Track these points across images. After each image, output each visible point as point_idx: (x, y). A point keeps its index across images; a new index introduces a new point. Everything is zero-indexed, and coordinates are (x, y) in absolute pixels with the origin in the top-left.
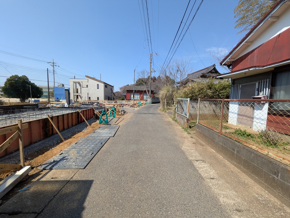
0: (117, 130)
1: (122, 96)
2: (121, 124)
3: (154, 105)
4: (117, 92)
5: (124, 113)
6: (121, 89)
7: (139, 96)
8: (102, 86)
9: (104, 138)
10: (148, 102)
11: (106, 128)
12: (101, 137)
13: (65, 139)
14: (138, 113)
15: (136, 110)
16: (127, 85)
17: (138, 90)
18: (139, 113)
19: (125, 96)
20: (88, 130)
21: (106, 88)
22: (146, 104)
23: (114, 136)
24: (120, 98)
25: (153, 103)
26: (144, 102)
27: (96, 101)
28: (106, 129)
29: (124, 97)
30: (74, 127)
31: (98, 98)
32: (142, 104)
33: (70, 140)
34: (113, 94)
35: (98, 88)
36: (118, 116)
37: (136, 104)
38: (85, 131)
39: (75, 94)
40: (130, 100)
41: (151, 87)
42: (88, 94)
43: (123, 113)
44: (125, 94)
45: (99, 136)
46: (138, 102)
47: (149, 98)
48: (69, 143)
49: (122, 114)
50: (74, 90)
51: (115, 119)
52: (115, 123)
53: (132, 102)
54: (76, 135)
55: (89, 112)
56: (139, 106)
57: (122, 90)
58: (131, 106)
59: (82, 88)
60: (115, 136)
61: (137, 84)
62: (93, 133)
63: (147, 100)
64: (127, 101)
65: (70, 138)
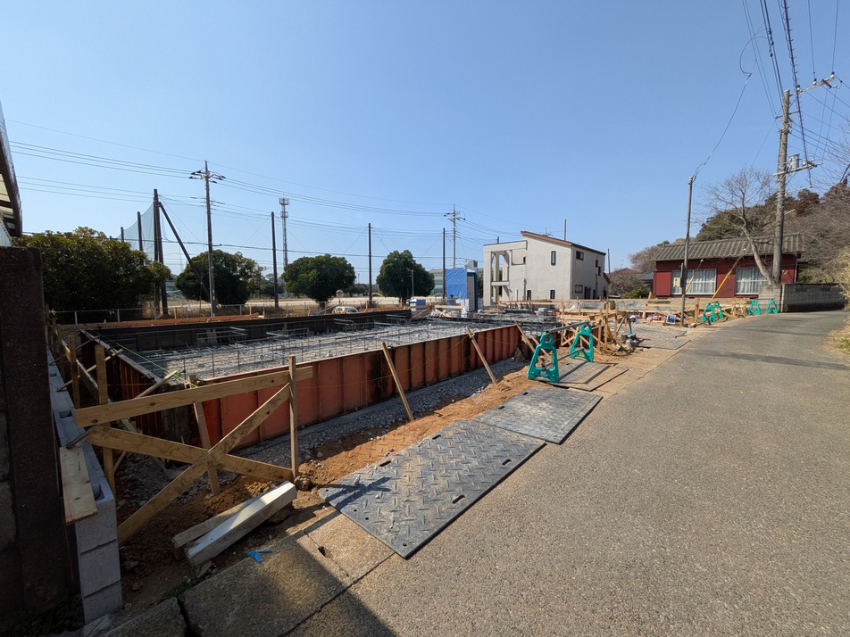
0: (582, 414)
1: (637, 283)
2: (606, 392)
3: (801, 320)
4: (618, 272)
5: (633, 345)
6: (635, 259)
7: (712, 281)
8: (566, 255)
9: (525, 439)
10: (762, 302)
11: (545, 399)
12: (515, 435)
13: (418, 415)
14: (697, 353)
15: (690, 338)
16: (661, 242)
17: (709, 256)
18: (705, 351)
19: (650, 282)
20: (488, 398)
21: (578, 261)
22: (747, 311)
23: (561, 443)
24: (629, 289)
25: (791, 308)
26: (742, 304)
27: (546, 301)
28: (544, 404)
29: (645, 285)
30: (452, 381)
31: (553, 292)
32: (728, 311)
33: (427, 419)
34: (601, 280)
35: (553, 264)
36: (605, 358)
37: (693, 312)
38: (478, 398)
39: (493, 284)
40: (668, 297)
41: (782, 238)
42: (525, 281)
43: (627, 346)
44: (650, 276)
45: (510, 427)
46: (703, 304)
47: (770, 288)
48: (419, 431)
49: (621, 349)
50: (492, 272)
51: (591, 369)
52: (587, 383)
53: (675, 306)
54: (450, 406)
55: (501, 339)
56: (709, 321)
57: (640, 263)
58: (670, 320)
59: (511, 267)
60: (567, 441)
61: (707, 234)
62: (498, 411)
63: (755, 297)
64: (657, 300)
65: (432, 413)
